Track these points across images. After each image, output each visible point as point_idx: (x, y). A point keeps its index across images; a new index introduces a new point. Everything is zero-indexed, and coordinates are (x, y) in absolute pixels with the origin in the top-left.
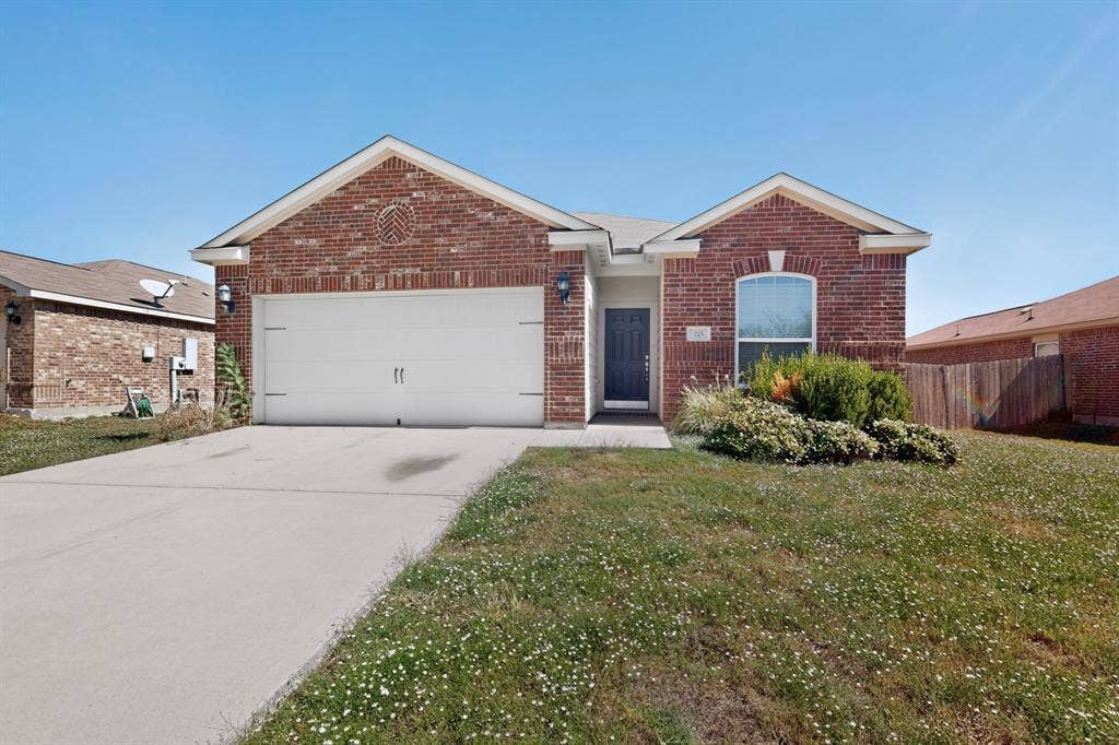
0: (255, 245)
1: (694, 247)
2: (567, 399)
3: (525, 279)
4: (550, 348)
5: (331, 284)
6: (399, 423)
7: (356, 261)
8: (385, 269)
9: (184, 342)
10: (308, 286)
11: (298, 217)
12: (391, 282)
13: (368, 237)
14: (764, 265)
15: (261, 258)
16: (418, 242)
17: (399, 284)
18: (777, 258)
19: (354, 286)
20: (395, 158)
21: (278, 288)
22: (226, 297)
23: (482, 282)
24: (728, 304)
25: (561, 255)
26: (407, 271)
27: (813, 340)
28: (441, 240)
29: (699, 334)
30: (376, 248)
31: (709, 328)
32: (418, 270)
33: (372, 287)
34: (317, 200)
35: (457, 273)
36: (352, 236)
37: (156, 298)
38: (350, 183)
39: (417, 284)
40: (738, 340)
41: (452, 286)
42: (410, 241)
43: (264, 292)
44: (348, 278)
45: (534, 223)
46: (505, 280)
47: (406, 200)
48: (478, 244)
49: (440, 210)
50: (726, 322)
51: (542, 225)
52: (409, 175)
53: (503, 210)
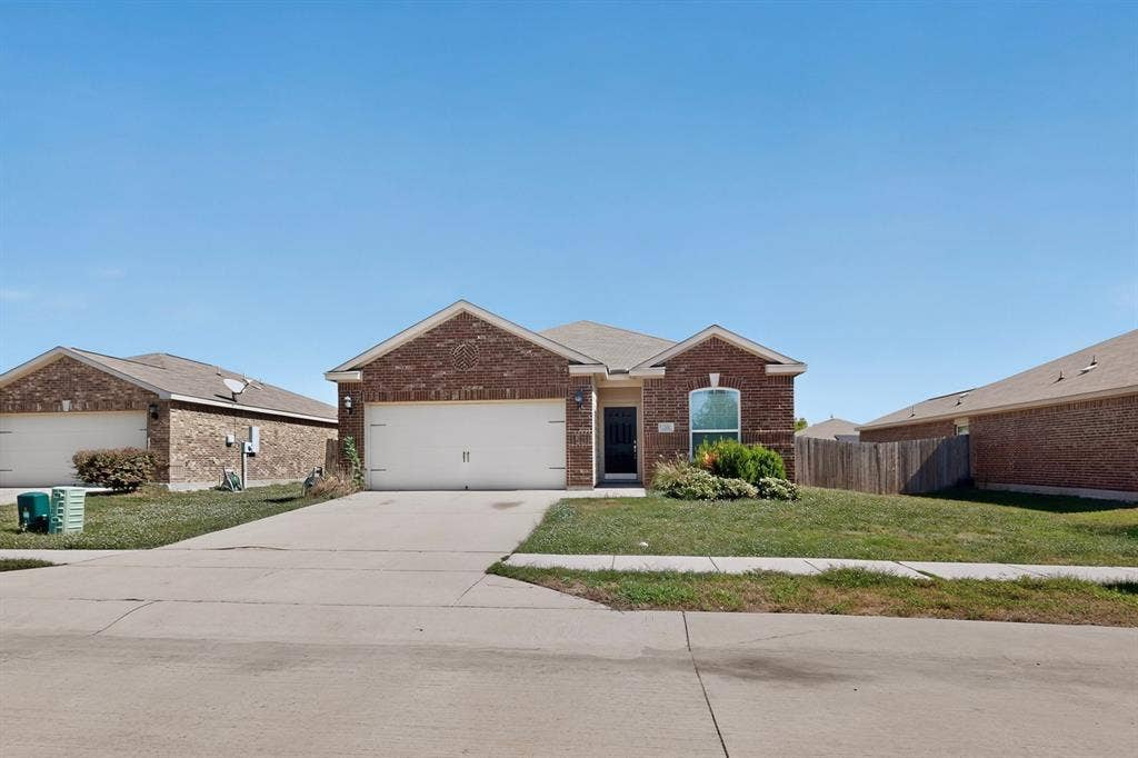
0: (366, 369)
1: (661, 372)
2: (582, 471)
3: (553, 394)
4: (570, 438)
5: (422, 396)
6: (467, 489)
7: (438, 381)
8: (459, 387)
9: (251, 429)
10: (405, 397)
11: (398, 351)
12: (463, 395)
13: (446, 365)
14: (707, 383)
15: (370, 377)
16: (481, 369)
17: (469, 396)
18: (714, 378)
19: (438, 397)
20: (465, 313)
21: (384, 398)
22: (349, 405)
23: (525, 395)
24: (684, 408)
25: (576, 379)
26: (474, 388)
27: (739, 431)
28: (498, 368)
29: (666, 427)
30: (452, 372)
31: (672, 424)
32: (481, 388)
33: (449, 399)
34: (410, 340)
35: (508, 390)
36: (435, 364)
37: (233, 393)
38: (435, 329)
39: (481, 396)
40: (692, 431)
41: (505, 398)
42: (475, 368)
43: (373, 401)
44: (433, 392)
45: (560, 358)
46: (539, 395)
47: (473, 341)
48: (522, 371)
49: (496, 347)
50: (684, 420)
51: (565, 360)
52: (475, 325)
53: (538, 349)
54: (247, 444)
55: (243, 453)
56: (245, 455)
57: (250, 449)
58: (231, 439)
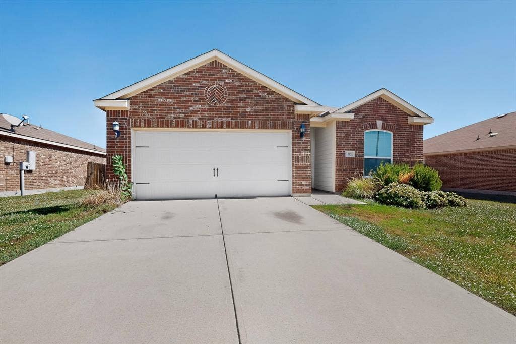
0: (133, 100)
1: (352, 116)
2: (303, 183)
3: (283, 126)
4: (295, 159)
5: (181, 124)
6: (216, 197)
7: (195, 112)
8: (212, 118)
9: (28, 153)
10: (168, 124)
11: (160, 86)
12: (215, 124)
13: (201, 100)
14: (375, 126)
15: (137, 107)
16: (229, 105)
17: (220, 126)
18: (380, 123)
19: (194, 125)
20: (216, 61)
21: (148, 124)
22: (117, 128)
23: (262, 126)
24: (361, 142)
25: (299, 116)
26: (224, 119)
27: (391, 158)
28: (242, 105)
29: (350, 154)
30: (206, 107)
31: (354, 152)
32: (230, 119)
33: (204, 126)
34: (171, 79)
35: (250, 122)
36: (192, 99)
37: (12, 126)
38: (191, 71)
39: (229, 125)
40: (365, 157)
41: (247, 128)
42: (224, 104)
43: (139, 126)
44: (191, 121)
45: (287, 100)
46: (273, 126)
47: (223, 83)
48: (260, 108)
49: (240, 89)
50: (361, 150)
51: (291, 101)
52: (224, 71)
53: (272, 92)
54: (25, 164)
55: (20, 171)
56: (23, 172)
57: (27, 168)
58: (9, 159)
